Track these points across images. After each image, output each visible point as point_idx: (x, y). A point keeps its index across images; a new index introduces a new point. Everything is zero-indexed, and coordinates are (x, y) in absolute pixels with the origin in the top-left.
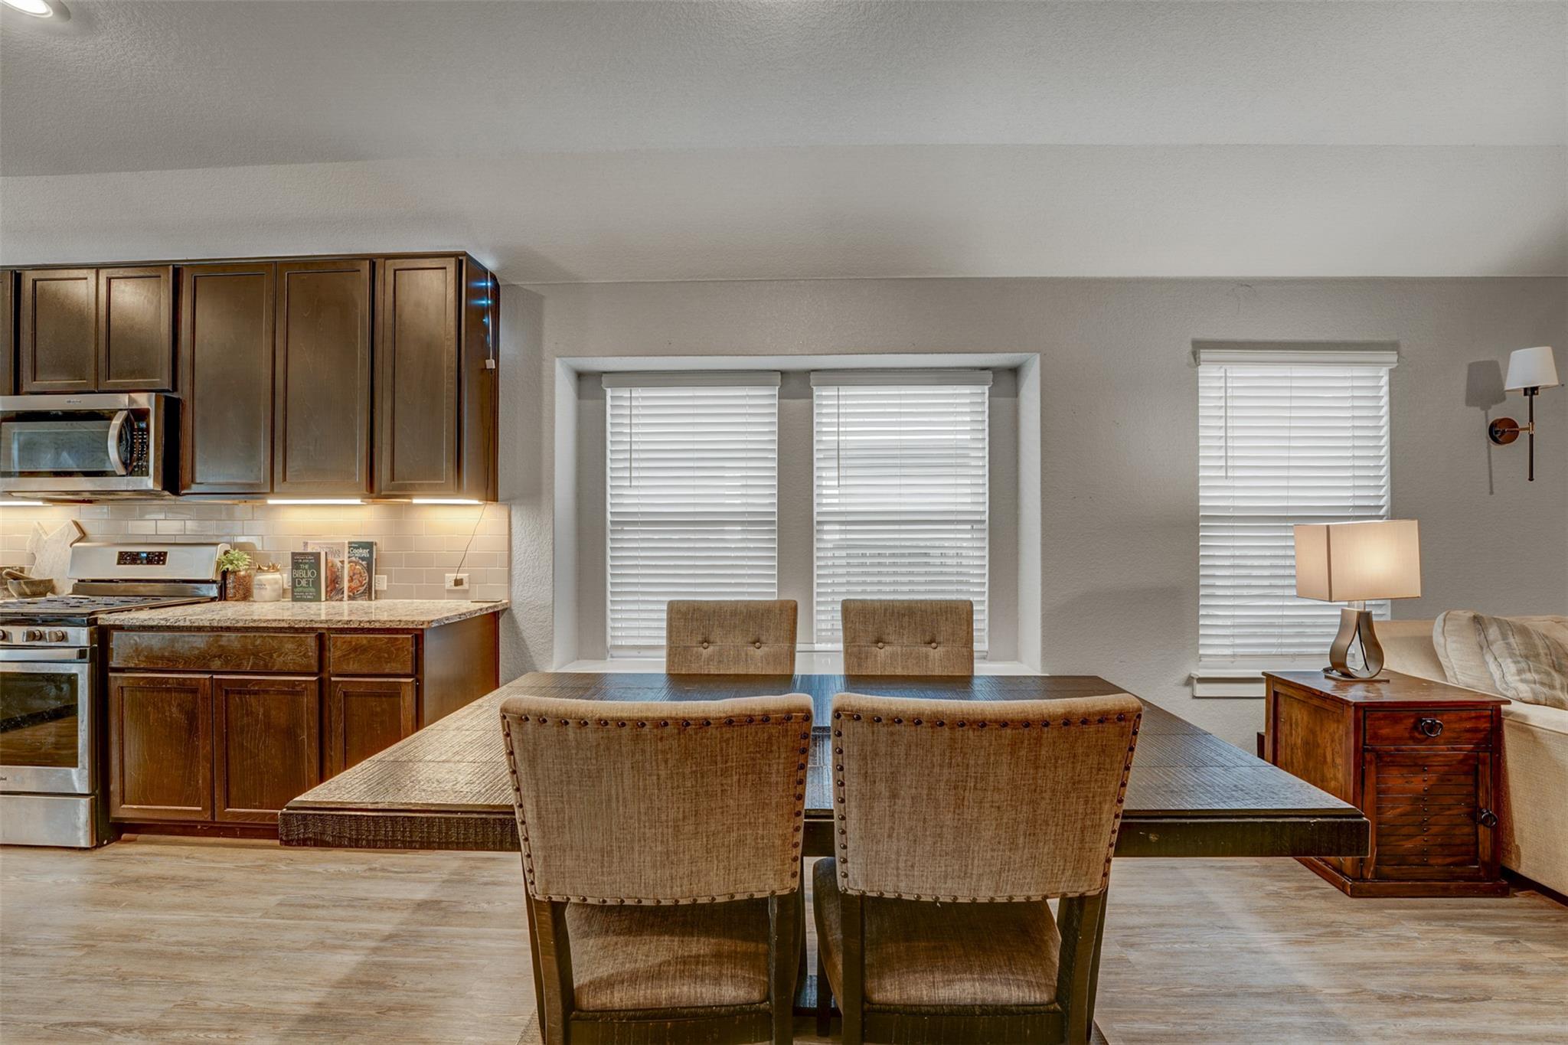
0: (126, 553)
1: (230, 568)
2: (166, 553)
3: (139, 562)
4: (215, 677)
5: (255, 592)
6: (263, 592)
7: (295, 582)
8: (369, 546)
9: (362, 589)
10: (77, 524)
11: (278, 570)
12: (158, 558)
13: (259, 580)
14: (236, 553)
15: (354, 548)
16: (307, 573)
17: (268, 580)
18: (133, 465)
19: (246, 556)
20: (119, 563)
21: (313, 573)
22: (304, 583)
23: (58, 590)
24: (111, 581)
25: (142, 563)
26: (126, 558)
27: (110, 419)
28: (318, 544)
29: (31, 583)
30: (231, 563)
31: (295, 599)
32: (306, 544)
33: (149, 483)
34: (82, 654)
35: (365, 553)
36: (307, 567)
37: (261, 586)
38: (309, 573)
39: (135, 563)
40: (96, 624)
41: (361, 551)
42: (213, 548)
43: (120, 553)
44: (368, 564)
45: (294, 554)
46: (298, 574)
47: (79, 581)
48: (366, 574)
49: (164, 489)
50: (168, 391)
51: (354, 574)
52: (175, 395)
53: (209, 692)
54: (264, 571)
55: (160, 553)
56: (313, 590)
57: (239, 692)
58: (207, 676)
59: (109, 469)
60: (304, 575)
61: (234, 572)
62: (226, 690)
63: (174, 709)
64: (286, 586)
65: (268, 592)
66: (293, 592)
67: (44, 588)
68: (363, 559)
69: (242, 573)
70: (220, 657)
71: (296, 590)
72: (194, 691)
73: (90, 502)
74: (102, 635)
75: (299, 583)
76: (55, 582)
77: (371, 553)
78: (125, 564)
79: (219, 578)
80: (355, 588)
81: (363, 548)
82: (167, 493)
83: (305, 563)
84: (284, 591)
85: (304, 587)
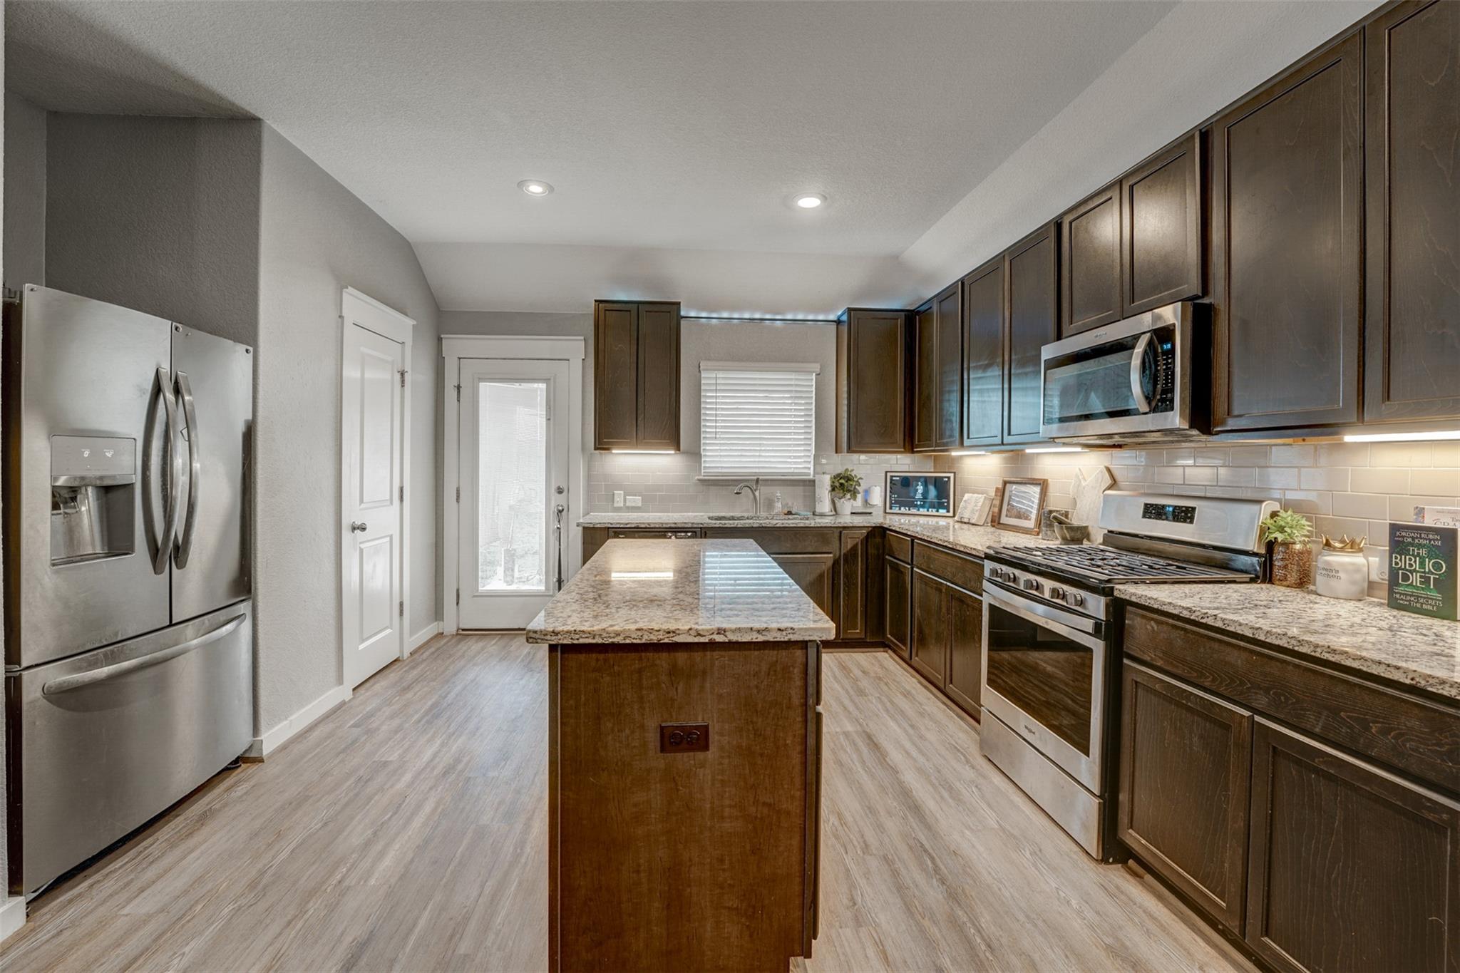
0: (1152, 505)
1: (1280, 537)
2: (1194, 509)
3: (1164, 517)
4: (1257, 718)
5: (1320, 579)
6: (1333, 582)
7: (1395, 577)
10: (1108, 470)
11: (1361, 550)
12: (1185, 515)
13: (1327, 563)
14: (1287, 517)
16: (1422, 564)
17: (1342, 564)
18: (1159, 400)
19: (1304, 522)
20: (1144, 516)
21: (1437, 566)
23: (1092, 537)
24: (1136, 536)
25: (1167, 519)
26: (1154, 512)
27: (1133, 347)
28: (1449, 512)
29: (1071, 529)
30: (1282, 529)
31: (1394, 604)
32: (1420, 512)
33: (1176, 419)
34: (1097, 626)
36: (1423, 552)
37: (1331, 572)
38: (1429, 565)
39: (1160, 519)
40: (1112, 595)
42: (1255, 507)
43: (1146, 505)
45: (1394, 528)
46: (1404, 562)
47: (1109, 532)
49: (1192, 427)
50: (1197, 297)
52: (1206, 301)
53: (1248, 739)
54: (1335, 549)
55: (1187, 508)
56: (1435, 594)
57: (1298, 762)
58: (1246, 713)
59: (1132, 407)
60: (1418, 567)
61: (1286, 544)
62: (1274, 748)
63: (1195, 739)
64: (1374, 577)
65: (1342, 584)
66: (1391, 591)
67: (1078, 535)
69: (1298, 547)
70: (1267, 691)
71: (1396, 589)
72: (1227, 728)
73: (1120, 446)
74: (1119, 608)
75: (1406, 578)
76: (1090, 529)
78: (1150, 518)
79: (1263, 551)
82: (1195, 432)
83: (1420, 546)
84: (1371, 586)
85: (1416, 588)
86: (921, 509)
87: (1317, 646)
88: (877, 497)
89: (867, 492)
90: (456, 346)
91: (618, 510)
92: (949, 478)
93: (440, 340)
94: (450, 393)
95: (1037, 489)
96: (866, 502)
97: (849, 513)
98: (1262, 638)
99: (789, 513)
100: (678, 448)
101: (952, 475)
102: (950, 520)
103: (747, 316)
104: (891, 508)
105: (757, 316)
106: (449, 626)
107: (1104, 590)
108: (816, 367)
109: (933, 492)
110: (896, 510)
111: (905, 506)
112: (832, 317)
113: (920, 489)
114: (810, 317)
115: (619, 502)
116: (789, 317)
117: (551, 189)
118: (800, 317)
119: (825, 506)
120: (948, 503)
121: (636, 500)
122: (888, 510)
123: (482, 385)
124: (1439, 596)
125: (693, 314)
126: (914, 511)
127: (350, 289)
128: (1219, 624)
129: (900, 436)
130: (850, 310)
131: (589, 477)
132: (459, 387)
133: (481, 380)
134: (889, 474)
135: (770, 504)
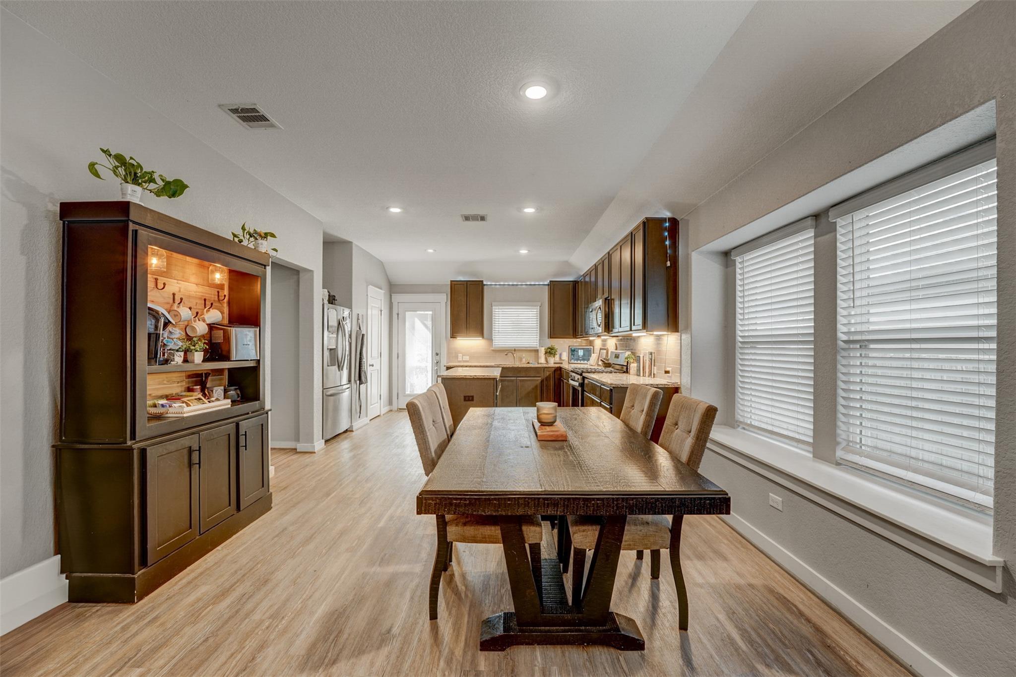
5: (630, 371)
8: (652, 354)
13: (632, 366)
15: (648, 355)
19: (633, 355)
34: (579, 384)
37: (631, 368)
44: (651, 362)
50: (608, 297)
52: (610, 298)
54: (634, 362)
65: (632, 371)
74: (584, 378)
79: (626, 365)
84: (635, 371)
86: (582, 361)
88: (565, 356)
89: (561, 355)
90: (397, 298)
91: (460, 362)
93: (391, 296)
94: (395, 316)
96: (560, 358)
97: (552, 362)
99: (528, 363)
100: (483, 337)
101: (592, 347)
103: (511, 284)
104: (571, 361)
105: (515, 283)
106: (395, 407)
107: (581, 375)
108: (539, 304)
111: (575, 360)
112: (546, 283)
114: (537, 283)
115: (460, 359)
116: (528, 283)
117: (435, 251)
118: (533, 283)
119: (542, 360)
121: (467, 358)
122: (568, 361)
123: (407, 313)
125: (489, 283)
126: (579, 362)
127: (370, 286)
129: (571, 332)
130: (550, 281)
131: (449, 349)
132: (398, 314)
133: (406, 311)
134: (568, 347)
135: (521, 360)
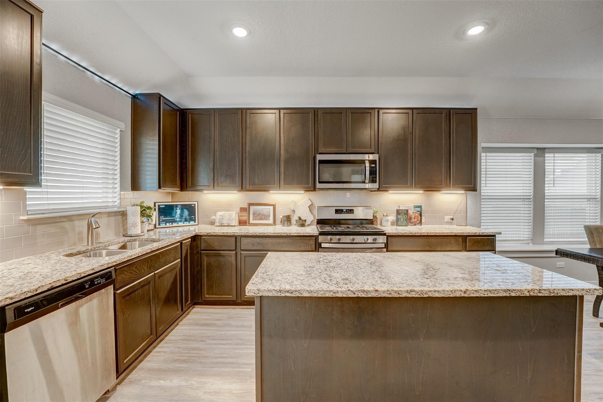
0: (338, 210)
2: (353, 210)
3: (343, 213)
7: (398, 220)
8: (420, 207)
9: (418, 222)
10: (309, 200)
12: (351, 211)
15: (415, 208)
16: (403, 217)
18: (371, 180)
20: (336, 213)
21: (405, 217)
22: (402, 220)
25: (345, 213)
26: (337, 211)
27: (362, 163)
30: (375, 213)
32: (399, 207)
35: (419, 209)
36: (403, 214)
38: (404, 217)
41: (417, 208)
43: (336, 210)
44: (420, 213)
45: (397, 210)
46: (399, 217)
47: (319, 219)
48: (420, 217)
51: (415, 217)
54: (385, 216)
55: (351, 210)
60: (402, 217)
61: (376, 216)
64: (394, 220)
68: (418, 211)
71: (398, 222)
75: (400, 220)
77: (421, 209)
78: (338, 213)
80: (416, 221)
81: (418, 208)
83: (403, 213)
85: (402, 221)
86: (179, 223)
87: (440, 233)
92: (195, 205)
95: (272, 208)
98: (429, 235)
101: (196, 203)
102: (196, 227)
104: (159, 225)
105: (83, 64)
109: (186, 212)
110: (163, 225)
111: (169, 222)
113: (179, 211)
120: (195, 218)
122: (157, 226)
124: (406, 222)
128: (419, 234)
129: (179, 181)
134: (157, 204)
